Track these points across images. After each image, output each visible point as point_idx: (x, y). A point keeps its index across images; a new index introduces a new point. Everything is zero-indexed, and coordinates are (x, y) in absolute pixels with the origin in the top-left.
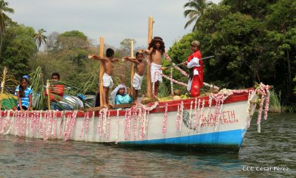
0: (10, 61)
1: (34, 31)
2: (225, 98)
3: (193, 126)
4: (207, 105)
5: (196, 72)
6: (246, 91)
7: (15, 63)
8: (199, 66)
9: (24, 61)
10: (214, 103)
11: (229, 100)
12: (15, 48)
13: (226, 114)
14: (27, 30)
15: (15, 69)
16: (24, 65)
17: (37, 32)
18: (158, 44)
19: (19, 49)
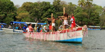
0: (92, 18)
1: (102, 7)
2: (77, 29)
3: (70, 37)
4: (72, 31)
5: (72, 22)
6: (82, 27)
7: (94, 19)
8: (73, 20)
9: (98, 18)
10: (74, 31)
11: (78, 30)
12: (94, 14)
13: (78, 34)
14: (99, 7)
15: (95, 21)
16: (97, 19)
17: (103, 8)
18: (66, 15)
19: (96, 14)
